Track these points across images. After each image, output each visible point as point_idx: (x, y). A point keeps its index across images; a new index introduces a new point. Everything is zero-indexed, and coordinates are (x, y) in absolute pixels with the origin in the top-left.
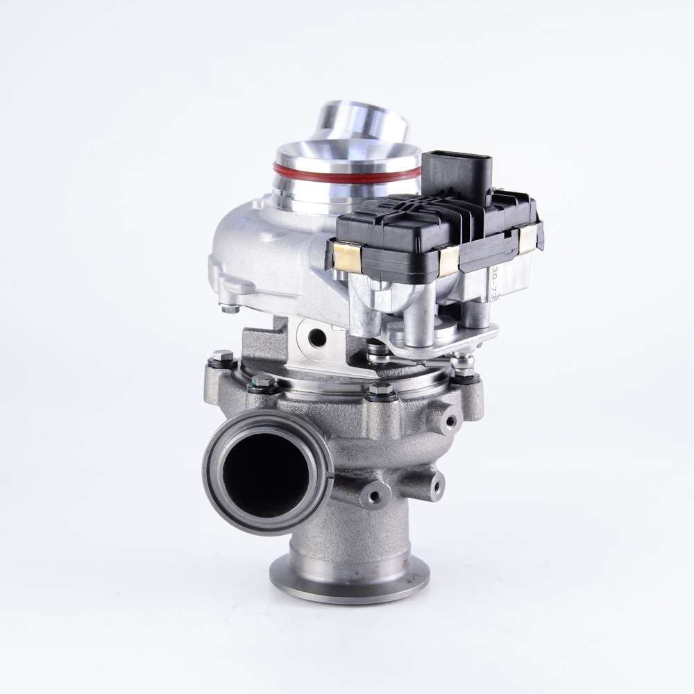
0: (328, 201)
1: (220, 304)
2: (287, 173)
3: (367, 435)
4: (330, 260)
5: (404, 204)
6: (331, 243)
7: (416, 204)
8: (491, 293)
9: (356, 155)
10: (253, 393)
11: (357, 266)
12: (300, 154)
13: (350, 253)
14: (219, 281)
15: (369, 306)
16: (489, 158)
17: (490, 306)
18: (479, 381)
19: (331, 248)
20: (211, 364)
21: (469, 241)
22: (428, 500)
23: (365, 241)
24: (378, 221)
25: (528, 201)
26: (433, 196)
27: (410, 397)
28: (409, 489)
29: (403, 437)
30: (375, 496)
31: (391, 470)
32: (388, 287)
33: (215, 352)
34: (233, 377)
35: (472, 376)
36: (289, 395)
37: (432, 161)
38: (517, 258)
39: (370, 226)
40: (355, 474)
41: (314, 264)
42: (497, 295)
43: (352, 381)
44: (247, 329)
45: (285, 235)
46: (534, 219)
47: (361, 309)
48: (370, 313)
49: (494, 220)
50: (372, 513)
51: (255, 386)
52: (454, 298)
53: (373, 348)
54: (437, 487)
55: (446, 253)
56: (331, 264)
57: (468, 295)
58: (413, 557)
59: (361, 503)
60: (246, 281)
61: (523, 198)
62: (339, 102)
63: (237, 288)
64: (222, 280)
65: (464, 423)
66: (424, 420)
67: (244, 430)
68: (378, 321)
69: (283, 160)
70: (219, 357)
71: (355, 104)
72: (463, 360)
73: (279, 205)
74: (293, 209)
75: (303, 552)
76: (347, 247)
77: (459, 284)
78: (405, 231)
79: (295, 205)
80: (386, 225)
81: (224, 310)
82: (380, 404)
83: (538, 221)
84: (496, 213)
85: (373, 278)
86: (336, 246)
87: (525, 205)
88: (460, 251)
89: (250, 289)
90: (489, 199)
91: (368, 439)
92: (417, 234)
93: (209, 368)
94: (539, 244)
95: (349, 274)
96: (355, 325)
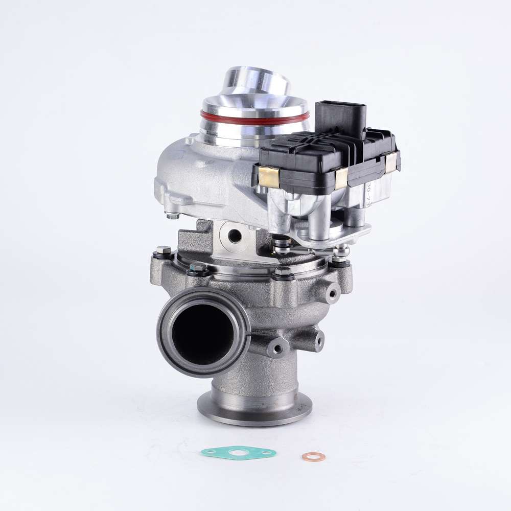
0: (240, 137)
1: (165, 212)
2: (212, 117)
3: (274, 304)
4: (256, 179)
5: (307, 139)
6: (256, 167)
7: (315, 139)
8: (367, 201)
9: (259, 105)
10: (192, 276)
11: (276, 183)
12: (221, 104)
13: (271, 174)
14: (164, 196)
15: (283, 211)
16: (364, 105)
17: (365, 211)
18: (349, 266)
19: (256, 171)
20: (155, 256)
21: (354, 165)
22: (313, 351)
23: (281, 165)
24: (291, 150)
25: (390, 136)
26: (325, 133)
27: (303, 277)
28: (299, 343)
29: (300, 305)
30: (278, 348)
31: (288, 330)
32: (298, 198)
33: (158, 248)
34: (173, 265)
35: (345, 262)
36: (216, 277)
37: (323, 108)
38: (384, 176)
39: (285, 154)
40: (263, 333)
41: (236, 183)
42: (370, 203)
43: (261, 266)
44: (181, 231)
45: (214, 163)
46: (394, 149)
47: (276, 213)
48: (282, 216)
49: (369, 149)
50: (274, 360)
51: (193, 271)
52: (342, 205)
53: (278, 242)
54: (319, 342)
55: (340, 173)
56: (256, 182)
57: (352, 204)
58: (300, 393)
59: (268, 353)
60: (186, 196)
61: (387, 134)
62: (240, 67)
63: (180, 201)
64: (167, 195)
65: (342, 295)
66: (313, 293)
67: (187, 303)
68: (288, 223)
69: (208, 109)
70: (161, 251)
71: (252, 69)
72: (341, 250)
73: (205, 141)
74: (217, 144)
75: (223, 390)
76: (268, 170)
77: (346, 196)
78: (312, 158)
79: (218, 141)
80: (297, 153)
81: (168, 217)
82: (284, 282)
83: (396, 150)
84: (370, 144)
85: (287, 191)
86: (260, 169)
87: (388, 139)
88: (349, 171)
89: (189, 201)
90: (364, 134)
91: (275, 307)
92: (320, 160)
93: (154, 259)
94: (398, 167)
95: (269, 189)
96: (272, 225)
